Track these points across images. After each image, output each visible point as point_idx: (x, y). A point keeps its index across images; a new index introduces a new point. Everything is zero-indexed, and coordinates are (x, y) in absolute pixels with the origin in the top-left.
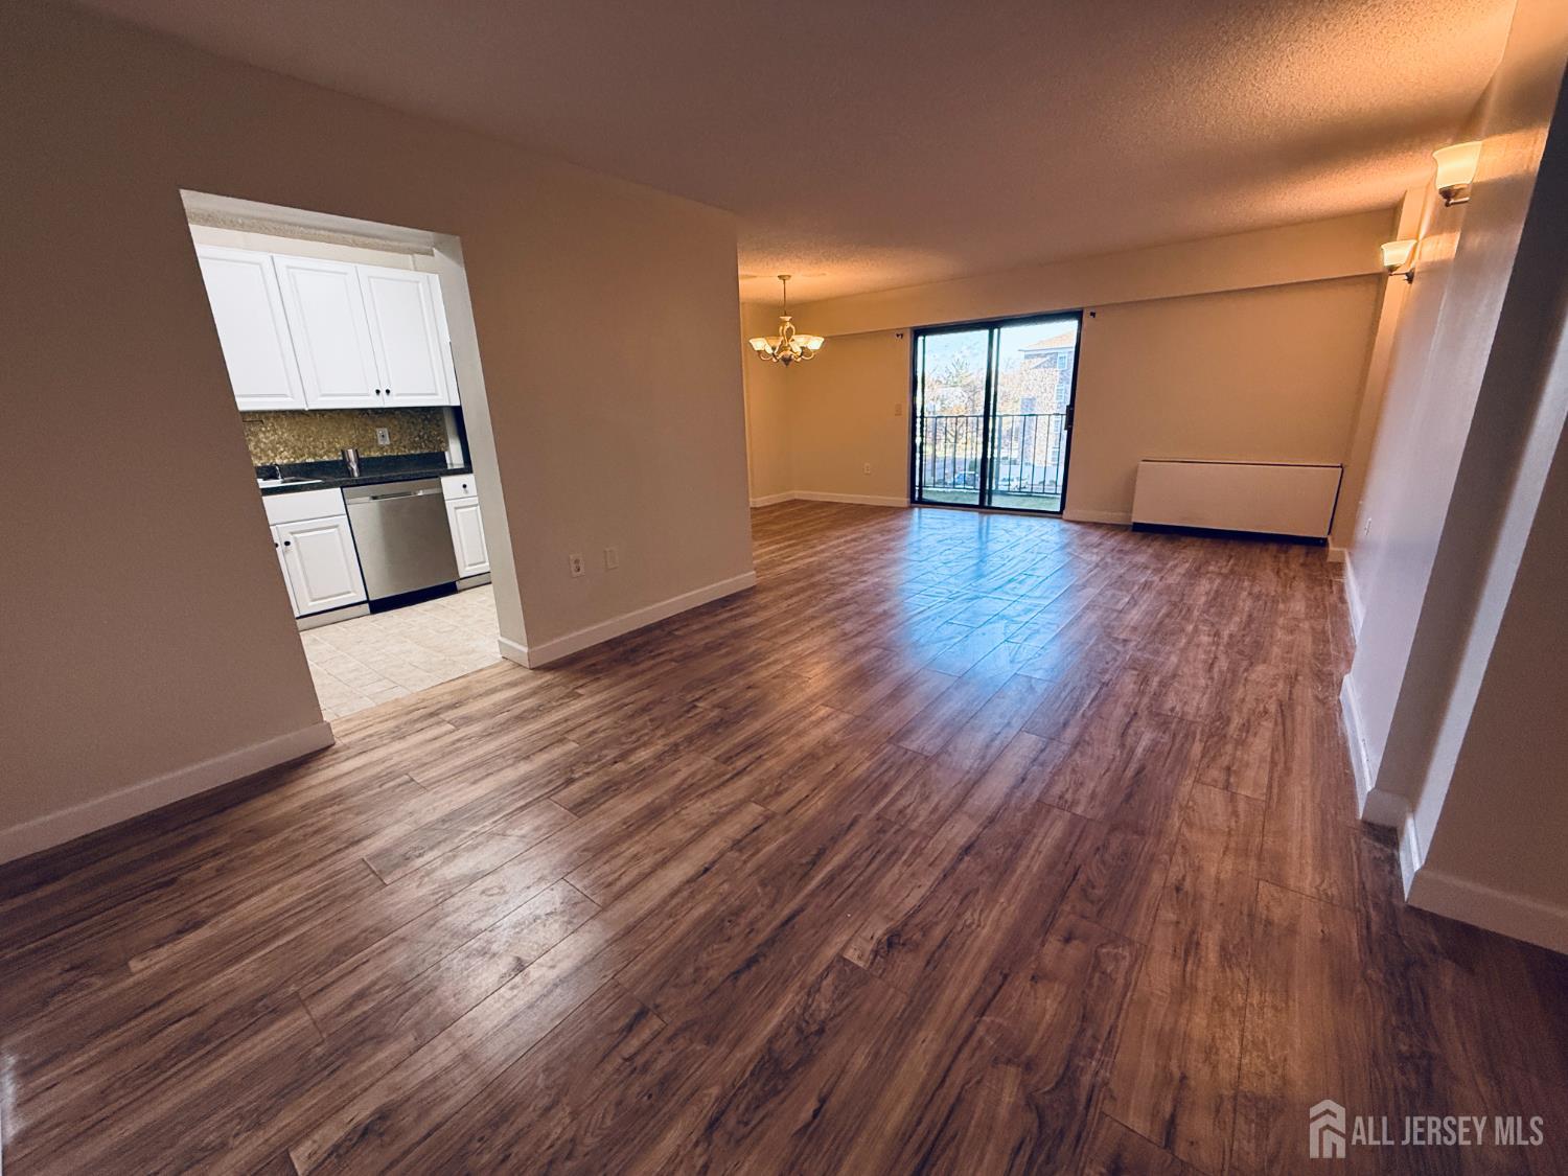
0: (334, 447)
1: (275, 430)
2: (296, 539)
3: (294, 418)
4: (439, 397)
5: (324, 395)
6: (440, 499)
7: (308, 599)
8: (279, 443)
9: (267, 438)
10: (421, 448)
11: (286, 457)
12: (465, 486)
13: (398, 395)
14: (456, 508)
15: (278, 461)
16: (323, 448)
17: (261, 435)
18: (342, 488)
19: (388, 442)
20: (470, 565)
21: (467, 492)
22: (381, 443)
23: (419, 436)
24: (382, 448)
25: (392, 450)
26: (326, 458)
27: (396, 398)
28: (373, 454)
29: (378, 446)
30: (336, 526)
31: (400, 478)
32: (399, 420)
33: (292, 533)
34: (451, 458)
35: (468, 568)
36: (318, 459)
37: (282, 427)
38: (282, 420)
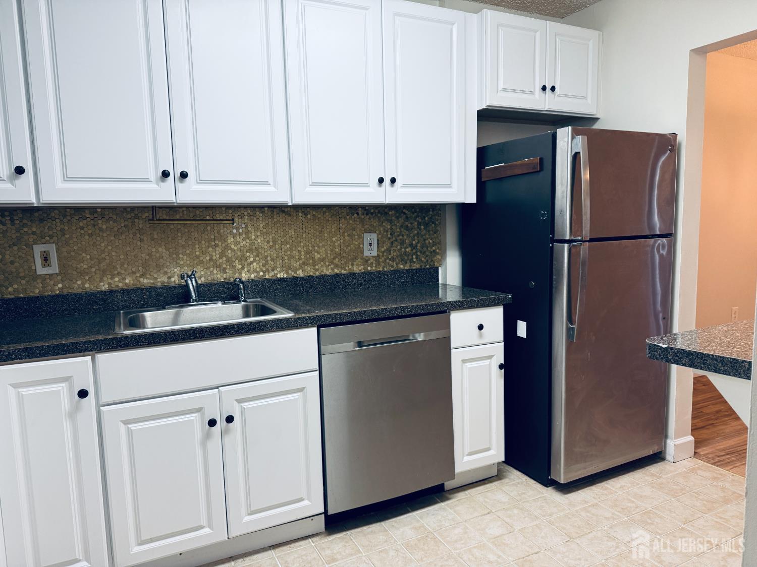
0: (313, 259)
1: (248, 233)
2: (243, 411)
3: (272, 217)
4: (453, 191)
5: (314, 184)
6: (444, 346)
7: (244, 510)
8: (250, 250)
9: (237, 243)
10: (411, 261)
11: (255, 271)
12: (481, 327)
13: (405, 186)
14: (464, 361)
15: (244, 276)
16: (300, 259)
17: (231, 240)
18: (319, 328)
19: (375, 253)
20: (470, 454)
21: (481, 336)
22: (366, 253)
23: (411, 245)
24: (366, 261)
25: (378, 264)
26: (300, 273)
27: (401, 190)
28: (356, 269)
29: (362, 258)
30: (301, 390)
31: (399, 313)
32: (391, 221)
33: (239, 401)
34: (445, 277)
35: (466, 459)
36: (292, 274)
37: (257, 229)
38: (258, 220)
